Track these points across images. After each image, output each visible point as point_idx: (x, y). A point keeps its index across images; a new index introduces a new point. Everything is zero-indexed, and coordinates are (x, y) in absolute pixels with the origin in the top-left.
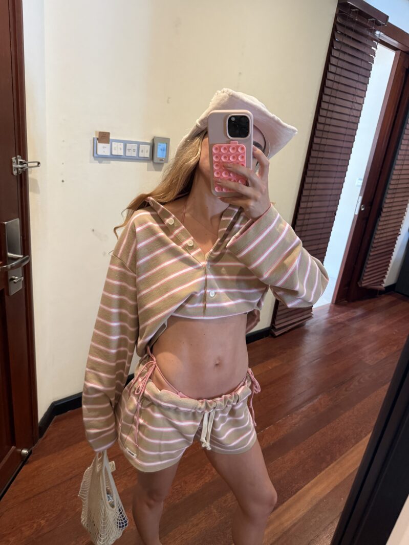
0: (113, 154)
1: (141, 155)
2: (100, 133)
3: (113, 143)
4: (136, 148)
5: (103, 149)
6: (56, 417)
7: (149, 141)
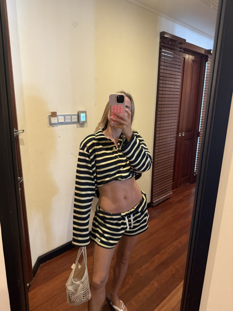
0: (59, 122)
1: (73, 121)
2: (52, 112)
3: (59, 117)
4: (70, 118)
5: (54, 120)
6: (41, 265)
7: (76, 113)
